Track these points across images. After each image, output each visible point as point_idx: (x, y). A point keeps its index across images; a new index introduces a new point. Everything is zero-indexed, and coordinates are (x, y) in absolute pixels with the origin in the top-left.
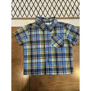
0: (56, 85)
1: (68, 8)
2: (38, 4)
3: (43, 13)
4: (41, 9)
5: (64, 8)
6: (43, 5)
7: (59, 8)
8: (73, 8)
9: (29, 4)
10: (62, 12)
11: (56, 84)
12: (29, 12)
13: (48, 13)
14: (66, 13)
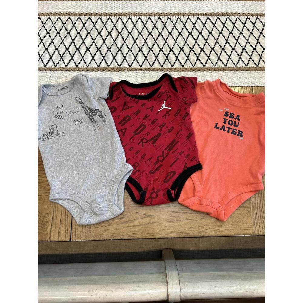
0: (138, 221)
1: (171, 50)
2: (104, 41)
3: (114, 59)
4: (109, 50)
5: (161, 50)
6: (114, 42)
7: (151, 50)
8: (181, 49)
9: (83, 40)
10: (156, 57)
11: (137, 219)
12: (83, 57)
13: (125, 59)
14: (167, 59)
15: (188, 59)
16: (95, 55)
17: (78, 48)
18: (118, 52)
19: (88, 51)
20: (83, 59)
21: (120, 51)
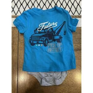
1: (67, 4)
4: (33, 5)
5: (62, 4)
7: (56, 4)
8: (73, 4)
15: (76, 10)
16: (25, 8)
17: (16, 3)
18: (38, 6)
19: (22, 6)
20: (19, 10)
21: (39, 6)
